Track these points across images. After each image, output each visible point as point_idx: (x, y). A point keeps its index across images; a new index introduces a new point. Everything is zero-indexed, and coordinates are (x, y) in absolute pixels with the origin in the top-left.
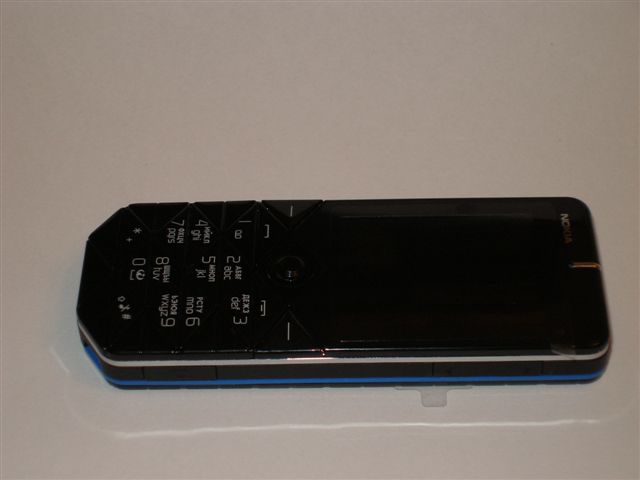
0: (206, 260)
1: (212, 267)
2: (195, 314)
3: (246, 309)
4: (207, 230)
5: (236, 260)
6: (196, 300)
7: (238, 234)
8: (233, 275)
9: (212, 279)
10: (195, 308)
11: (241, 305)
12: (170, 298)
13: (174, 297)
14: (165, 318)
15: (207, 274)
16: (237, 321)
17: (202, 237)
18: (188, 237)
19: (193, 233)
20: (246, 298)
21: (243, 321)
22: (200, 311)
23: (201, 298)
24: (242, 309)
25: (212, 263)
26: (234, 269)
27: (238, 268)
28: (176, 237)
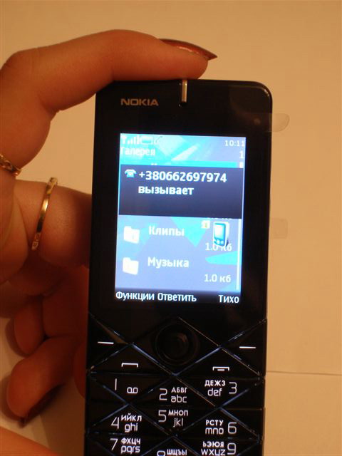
0: (163, 418)
1: (171, 413)
2: (225, 426)
3: (221, 383)
4: (126, 418)
5: (164, 392)
6: (209, 426)
7: (132, 391)
8: (180, 394)
9: (185, 413)
10: (218, 427)
11: (218, 388)
12: (206, 448)
13: (204, 445)
14: (227, 451)
15: (179, 418)
16: (234, 390)
17: (134, 423)
18: (132, 435)
19: (127, 431)
20: (209, 383)
21: (234, 385)
22: (221, 422)
23: (207, 422)
24: (221, 387)
25: (167, 413)
26: (175, 394)
27: (174, 390)
28: (132, 445)
